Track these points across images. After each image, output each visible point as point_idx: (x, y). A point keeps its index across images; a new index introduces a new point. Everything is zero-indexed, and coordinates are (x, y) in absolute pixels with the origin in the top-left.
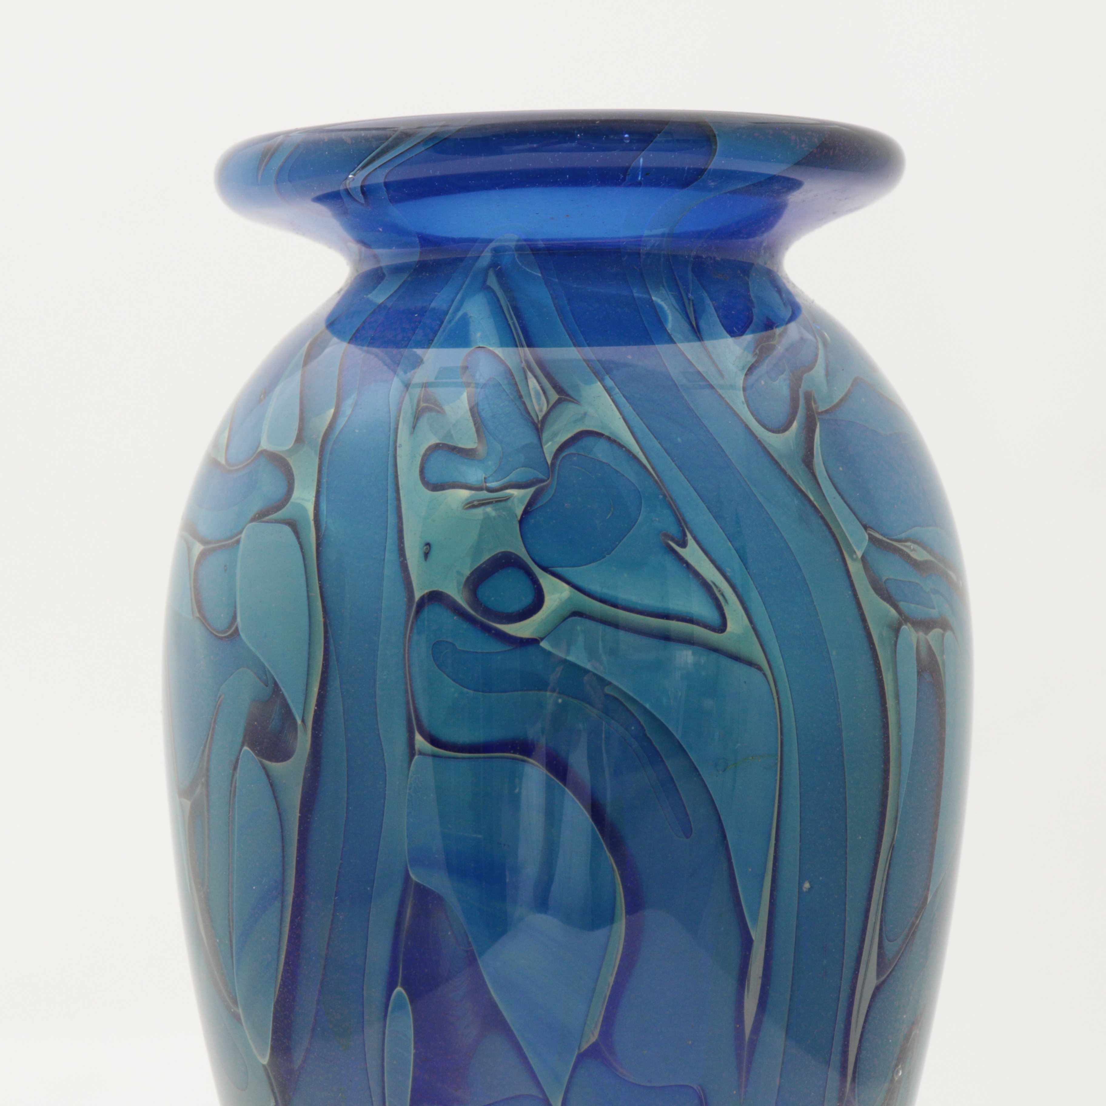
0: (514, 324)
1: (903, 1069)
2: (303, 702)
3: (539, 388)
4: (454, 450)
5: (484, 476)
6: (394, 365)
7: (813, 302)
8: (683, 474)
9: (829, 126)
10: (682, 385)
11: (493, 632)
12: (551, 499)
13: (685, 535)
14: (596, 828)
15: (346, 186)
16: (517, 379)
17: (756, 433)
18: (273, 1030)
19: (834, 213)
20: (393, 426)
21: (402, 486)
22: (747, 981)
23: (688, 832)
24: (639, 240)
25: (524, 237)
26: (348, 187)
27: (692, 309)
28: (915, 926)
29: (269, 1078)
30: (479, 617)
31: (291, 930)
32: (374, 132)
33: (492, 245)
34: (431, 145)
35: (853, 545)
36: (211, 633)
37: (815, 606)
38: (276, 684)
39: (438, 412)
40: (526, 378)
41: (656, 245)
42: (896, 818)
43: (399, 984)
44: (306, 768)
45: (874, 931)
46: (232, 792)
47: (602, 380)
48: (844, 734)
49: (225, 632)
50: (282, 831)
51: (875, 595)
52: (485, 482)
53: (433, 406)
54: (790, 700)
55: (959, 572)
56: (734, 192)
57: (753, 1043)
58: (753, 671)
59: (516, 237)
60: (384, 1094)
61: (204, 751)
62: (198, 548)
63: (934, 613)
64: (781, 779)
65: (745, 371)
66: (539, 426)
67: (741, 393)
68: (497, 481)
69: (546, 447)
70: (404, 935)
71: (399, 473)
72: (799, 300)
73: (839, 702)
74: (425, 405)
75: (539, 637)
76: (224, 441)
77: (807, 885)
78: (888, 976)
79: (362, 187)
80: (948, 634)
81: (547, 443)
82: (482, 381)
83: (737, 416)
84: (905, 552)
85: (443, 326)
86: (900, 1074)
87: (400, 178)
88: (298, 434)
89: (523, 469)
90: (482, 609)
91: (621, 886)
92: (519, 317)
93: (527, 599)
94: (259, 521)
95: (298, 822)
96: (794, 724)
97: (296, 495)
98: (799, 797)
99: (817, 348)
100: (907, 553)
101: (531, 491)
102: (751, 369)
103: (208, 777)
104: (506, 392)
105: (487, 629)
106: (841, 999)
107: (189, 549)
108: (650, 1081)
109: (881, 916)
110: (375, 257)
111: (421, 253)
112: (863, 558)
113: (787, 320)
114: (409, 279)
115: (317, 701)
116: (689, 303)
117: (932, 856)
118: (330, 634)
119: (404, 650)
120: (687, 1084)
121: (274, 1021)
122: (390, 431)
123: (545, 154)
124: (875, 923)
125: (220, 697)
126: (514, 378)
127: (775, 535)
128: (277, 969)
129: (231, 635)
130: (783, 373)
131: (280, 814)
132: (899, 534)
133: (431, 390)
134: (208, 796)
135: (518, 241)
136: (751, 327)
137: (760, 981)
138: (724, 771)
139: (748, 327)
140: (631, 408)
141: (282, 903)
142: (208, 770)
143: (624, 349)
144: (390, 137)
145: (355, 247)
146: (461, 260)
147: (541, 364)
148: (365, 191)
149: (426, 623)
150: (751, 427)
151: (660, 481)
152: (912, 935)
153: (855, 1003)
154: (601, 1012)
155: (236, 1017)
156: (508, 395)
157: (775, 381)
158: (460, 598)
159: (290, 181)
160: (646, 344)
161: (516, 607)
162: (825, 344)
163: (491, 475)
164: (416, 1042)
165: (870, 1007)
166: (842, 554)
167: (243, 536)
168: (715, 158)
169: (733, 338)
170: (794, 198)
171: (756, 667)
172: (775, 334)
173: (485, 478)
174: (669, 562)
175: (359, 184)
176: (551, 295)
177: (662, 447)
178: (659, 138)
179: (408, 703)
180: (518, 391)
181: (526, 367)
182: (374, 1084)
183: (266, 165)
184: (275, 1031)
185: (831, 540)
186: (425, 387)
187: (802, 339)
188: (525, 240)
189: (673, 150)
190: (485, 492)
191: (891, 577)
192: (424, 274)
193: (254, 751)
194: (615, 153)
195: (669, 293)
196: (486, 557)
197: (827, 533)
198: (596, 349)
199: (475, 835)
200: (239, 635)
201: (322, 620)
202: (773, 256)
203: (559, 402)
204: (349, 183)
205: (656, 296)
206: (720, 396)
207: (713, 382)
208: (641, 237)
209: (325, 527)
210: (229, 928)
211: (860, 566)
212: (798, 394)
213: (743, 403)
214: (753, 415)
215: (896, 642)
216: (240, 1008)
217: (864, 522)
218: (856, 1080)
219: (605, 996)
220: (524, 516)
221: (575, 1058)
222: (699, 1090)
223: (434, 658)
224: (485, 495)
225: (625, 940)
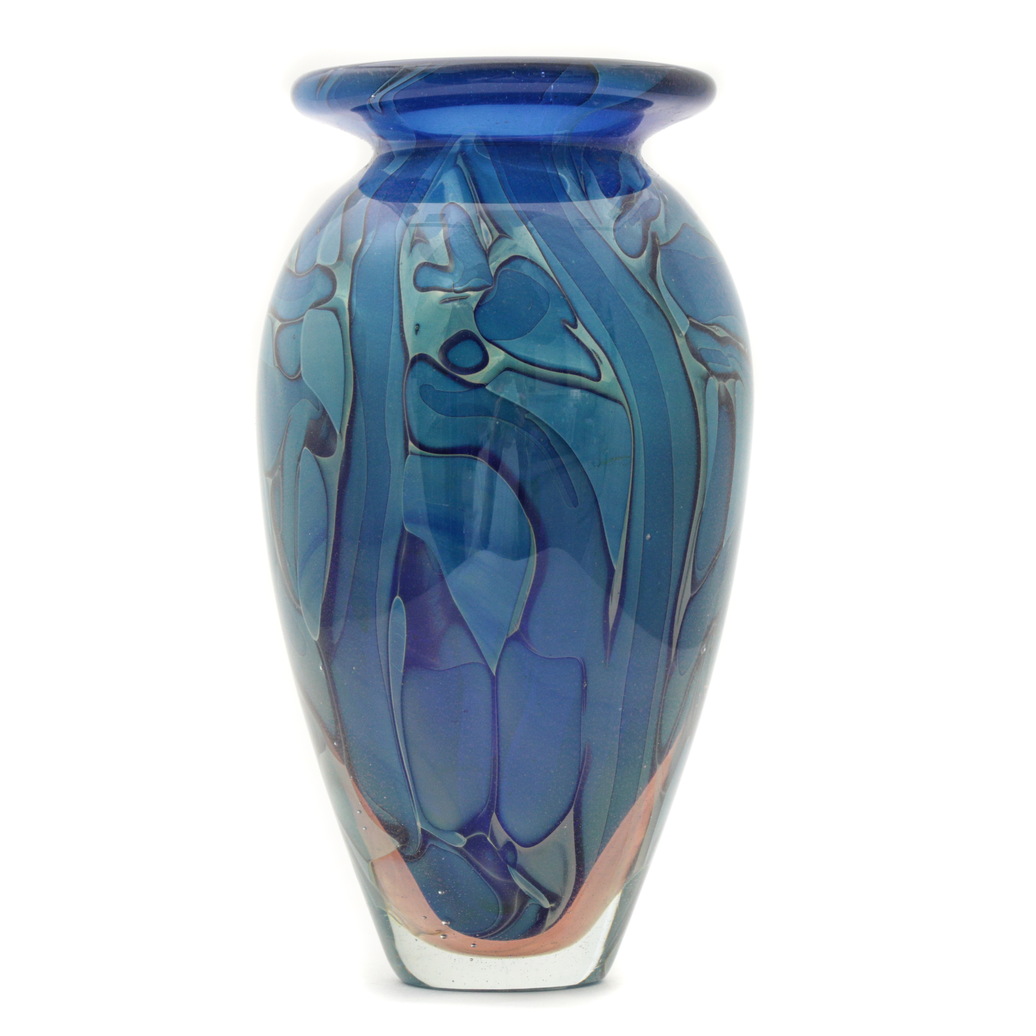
0: (473, 188)
1: (706, 647)
2: (340, 421)
3: (487, 229)
4: (435, 266)
5: (452, 283)
6: (399, 213)
7: (658, 176)
9: (670, 68)
10: (576, 228)
11: (457, 379)
12: (494, 298)
13: (576, 321)
14: (519, 501)
15: (370, 102)
16: (474, 223)
17: (621, 258)
19: (673, 121)
20: (397, 251)
21: (402, 288)
22: (611, 596)
23: (575, 504)
24: (550, 137)
25: (480, 134)
26: (371, 103)
27: (583, 179)
28: (715, 560)
29: (319, 649)
30: (449, 370)
32: (388, 69)
33: (461, 139)
34: (424, 76)
35: (679, 326)
36: (286, 377)
37: (656, 365)
38: (324, 409)
39: (425, 243)
40: (479, 223)
41: (561, 140)
42: (704, 495)
43: (398, 594)
44: (342, 461)
45: (689, 567)
46: (297, 474)
47: (526, 224)
48: (673, 444)
49: (294, 376)
50: (327, 499)
51: (693, 359)
52: (453, 287)
53: (422, 239)
54: (640, 422)
55: (746, 344)
56: (609, 108)
57: (614, 632)
58: (617, 405)
59: (475, 134)
60: (388, 660)
61: (280, 449)
62: (278, 324)
63: (730, 369)
64: (633, 472)
65: (615, 219)
66: (487, 252)
67: (612, 233)
68: (460, 286)
69: (491, 266)
70: (401, 565)
71: (401, 280)
72: (650, 175)
74: (418, 237)
75: (484, 383)
76: (295, 258)
77: (648, 536)
78: (698, 591)
79: (380, 103)
80: (738, 382)
81: (492, 262)
82: (453, 223)
83: (610, 247)
85: (430, 189)
86: (705, 650)
87: (403, 98)
88: (339, 255)
89: (476, 279)
90: (450, 365)
91: (534, 537)
92: (476, 185)
93: (478, 360)
94: (315, 308)
95: (337, 494)
96: (642, 438)
97: (338, 292)
99: (660, 205)
100: (713, 332)
101: (482, 292)
102: (619, 218)
103: (282, 465)
104: (467, 231)
105: (454, 378)
107: (273, 324)
108: (551, 655)
109: (695, 555)
110: (389, 145)
111: (417, 143)
112: (686, 336)
113: (642, 187)
114: (409, 159)
115: (349, 420)
116: (581, 176)
117: (726, 518)
118: (357, 380)
119: (403, 389)
120: (573, 657)
121: (322, 615)
122: (396, 254)
123: (493, 84)
124: (691, 558)
125: (290, 417)
126: (472, 222)
128: (324, 584)
129: (297, 378)
130: (638, 221)
131: (326, 489)
132: (709, 321)
133: (422, 228)
134: (282, 476)
135: (477, 136)
136: (619, 192)
137: (619, 595)
138: (599, 466)
139: (617, 192)
140: (544, 242)
141: (327, 543)
142: (283, 459)
143: (540, 205)
144: (397, 72)
145: (377, 139)
146: (441, 148)
147: (489, 214)
148: (382, 105)
149: (416, 373)
150: (618, 254)
151: (562, 287)
152: (713, 566)
153: (677, 608)
154: (521, 613)
155: (299, 611)
156: (468, 233)
157: (633, 225)
158: (437, 358)
159: (336, 98)
160: (554, 202)
161: (472, 364)
162: (665, 203)
163: (457, 283)
164: (407, 629)
165: (686, 610)
166: (673, 333)
167: (305, 317)
168: (598, 87)
169: (608, 199)
170: (647, 112)
171: (619, 403)
172: (634, 196)
173: (453, 284)
174: (567, 338)
175: (378, 101)
176: (496, 170)
177: (563, 266)
178: (563, 74)
179: (404, 422)
180: (475, 230)
181: (479, 216)
182: (382, 654)
183: (321, 88)
184: (322, 621)
185: (666, 324)
186: (418, 226)
187: (651, 200)
188: (481, 136)
189: (571, 82)
190: (453, 293)
191: (704, 347)
192: (418, 157)
193: (310, 449)
194: (536, 84)
195: (569, 170)
196: (454, 332)
197: (664, 320)
198: (523, 205)
199: (446, 505)
200: (302, 378)
201: (352, 370)
202: (634, 147)
203: (499, 237)
204: (372, 100)
205: (560, 172)
206: (599, 235)
207: (595, 226)
208: (552, 135)
209: (355, 313)
210: (295, 557)
211: (684, 340)
212: (648, 234)
213: (613, 239)
214: (619, 247)
215: (706, 387)
216: (301, 606)
217: (687, 314)
218: (678, 654)
219: (524, 603)
220: (477, 308)
221: (505, 640)
222: (581, 661)
223: (421, 395)
224: (453, 295)
225: (536, 569)
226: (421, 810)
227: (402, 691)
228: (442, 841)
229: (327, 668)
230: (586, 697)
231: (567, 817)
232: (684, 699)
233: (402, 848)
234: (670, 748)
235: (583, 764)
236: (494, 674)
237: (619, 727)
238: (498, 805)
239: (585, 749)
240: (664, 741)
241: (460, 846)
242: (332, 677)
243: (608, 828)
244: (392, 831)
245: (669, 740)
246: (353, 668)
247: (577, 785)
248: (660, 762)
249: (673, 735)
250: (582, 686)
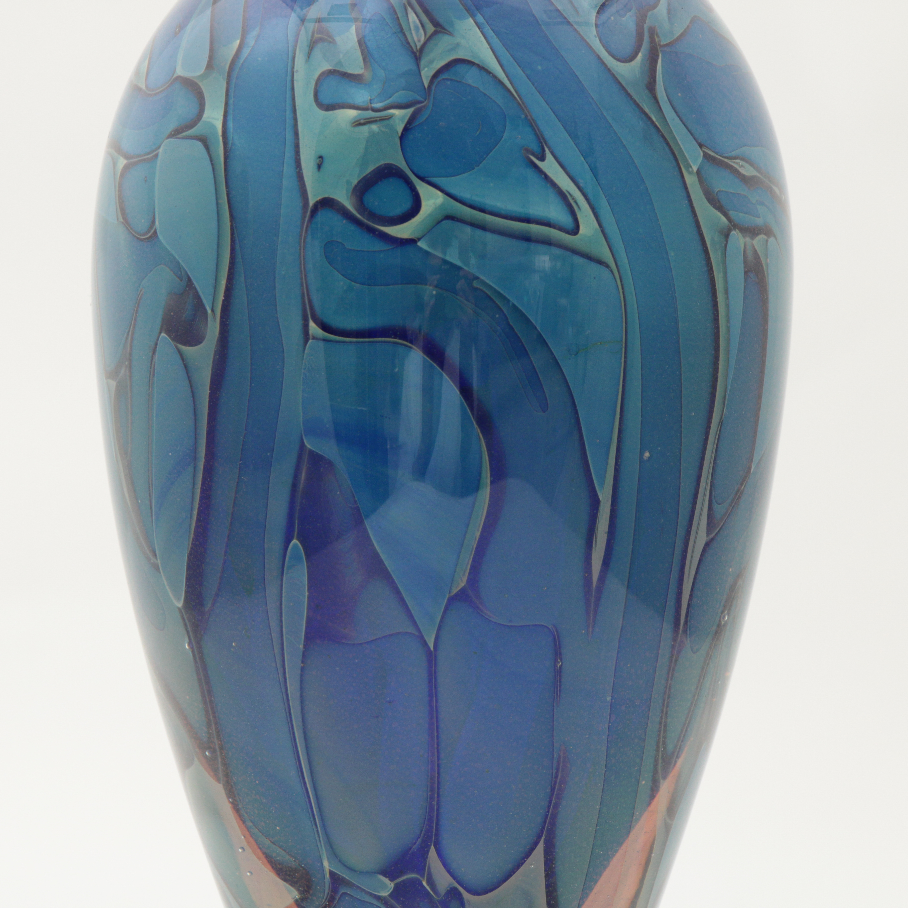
1: (729, 614)
2: (213, 294)
4: (345, 75)
5: (369, 97)
6: (292, 3)
8: (542, 97)
10: (544, 22)
13: (544, 151)
14: (465, 404)
16: (399, 15)
17: (607, 63)
18: (186, 578)
20: (290, 55)
21: (298, 106)
22: (594, 536)
28: (740, 492)
29: (183, 619)
30: (365, 221)
31: (203, 491)
35: (689, 160)
36: (135, 236)
37: (656, 213)
38: (189, 280)
39: (330, 42)
40: (407, 14)
42: (725, 398)
44: (215, 351)
45: (704, 495)
46: (152, 373)
47: (473, 16)
48: (680, 324)
49: (144, 234)
50: (195, 405)
51: (708, 204)
52: (371, 103)
53: (326, 37)
54: (634, 293)
55: (782, 188)
57: (600, 590)
58: (603, 268)
60: (282, 631)
62: (122, 162)
63: (759, 221)
64: (625, 362)
65: (597, 8)
66: (418, 54)
67: (594, 29)
68: (381, 102)
69: (423, 73)
71: (296, 95)
73: (676, 296)
74: (319, 36)
75: (415, 238)
76: (146, 69)
77: (647, 454)
78: (716, 534)
80: (772, 240)
81: (424, 68)
82: (368, 16)
83: (591, 47)
84: (734, 167)
86: (726, 618)
88: (208, 61)
89: (404, 92)
90: (367, 213)
93: (407, 205)
94: (175, 137)
95: (208, 398)
96: (637, 315)
97: (207, 114)
98: (641, 378)
100: (736, 169)
101: (410, 111)
102: (602, 8)
103: (130, 361)
104: (389, 25)
105: (371, 231)
106: (676, 552)
107: (115, 164)
108: (510, 621)
109: (711, 482)
112: (698, 172)
115: (225, 293)
117: (755, 432)
118: (236, 235)
119: (300, 249)
120: (542, 624)
121: (187, 570)
122: (288, 59)
124: (705, 488)
125: (141, 291)
126: (396, 14)
127: (622, 151)
129: (150, 237)
130: (630, 11)
131: (193, 392)
132: (730, 153)
133: (324, 24)
134: (131, 377)
137: (605, 538)
141: (195, 468)
142: (131, 354)
149: (319, 225)
150: (602, 57)
152: (737, 500)
153: (687, 557)
155: (156, 567)
156: (391, 28)
157: (623, 18)
161: (398, 211)
165: (700, 560)
166: (680, 169)
167: (161, 150)
171: (604, 264)
173: (370, 100)
174: (530, 173)
177: (525, 73)
179: (303, 296)
180: (400, 25)
181: (406, 4)
182: (274, 624)
184: (188, 579)
185: (671, 156)
190: (370, 112)
191: (722, 189)
193: (170, 336)
196: (371, 168)
197: (667, 150)
199: (360, 408)
200: (157, 236)
201: (228, 224)
203: (435, 33)
206: (576, 30)
207: (571, 20)
209: (232, 143)
210: (149, 490)
211: (695, 178)
212: (643, 30)
213: (595, 36)
214: (604, 47)
215: (726, 246)
216: (158, 559)
217: (699, 141)
218: (689, 623)
219: (473, 548)
220: (404, 133)
221: (446, 600)
222: (552, 629)
223: (326, 257)
224: (370, 114)
225: (490, 500)
226: (330, 844)
227: (302, 676)
228: (358, 887)
229: (195, 647)
230: (560, 682)
231: (535, 852)
232: (697, 687)
233: (302, 899)
234: (678, 757)
235: (556, 777)
236: (432, 649)
237: (607, 726)
238: (437, 835)
239: (559, 757)
240: (670, 747)
241: (385, 894)
242: (202, 659)
243: (591, 870)
244: (287, 877)
245: (676, 746)
246: (232, 644)
247: (549, 807)
248: (665, 778)
249: (682, 737)
250: (555, 666)
